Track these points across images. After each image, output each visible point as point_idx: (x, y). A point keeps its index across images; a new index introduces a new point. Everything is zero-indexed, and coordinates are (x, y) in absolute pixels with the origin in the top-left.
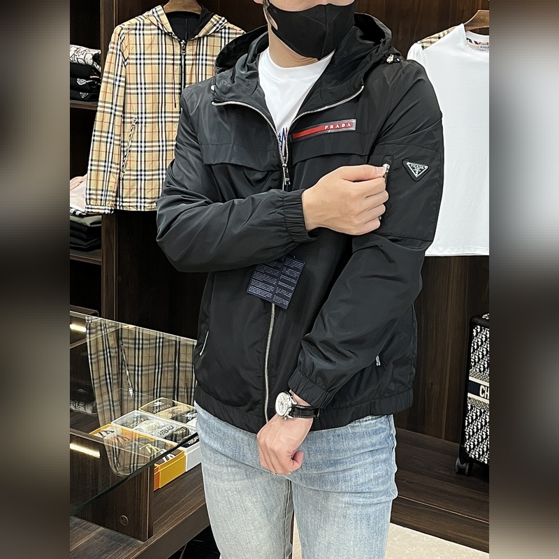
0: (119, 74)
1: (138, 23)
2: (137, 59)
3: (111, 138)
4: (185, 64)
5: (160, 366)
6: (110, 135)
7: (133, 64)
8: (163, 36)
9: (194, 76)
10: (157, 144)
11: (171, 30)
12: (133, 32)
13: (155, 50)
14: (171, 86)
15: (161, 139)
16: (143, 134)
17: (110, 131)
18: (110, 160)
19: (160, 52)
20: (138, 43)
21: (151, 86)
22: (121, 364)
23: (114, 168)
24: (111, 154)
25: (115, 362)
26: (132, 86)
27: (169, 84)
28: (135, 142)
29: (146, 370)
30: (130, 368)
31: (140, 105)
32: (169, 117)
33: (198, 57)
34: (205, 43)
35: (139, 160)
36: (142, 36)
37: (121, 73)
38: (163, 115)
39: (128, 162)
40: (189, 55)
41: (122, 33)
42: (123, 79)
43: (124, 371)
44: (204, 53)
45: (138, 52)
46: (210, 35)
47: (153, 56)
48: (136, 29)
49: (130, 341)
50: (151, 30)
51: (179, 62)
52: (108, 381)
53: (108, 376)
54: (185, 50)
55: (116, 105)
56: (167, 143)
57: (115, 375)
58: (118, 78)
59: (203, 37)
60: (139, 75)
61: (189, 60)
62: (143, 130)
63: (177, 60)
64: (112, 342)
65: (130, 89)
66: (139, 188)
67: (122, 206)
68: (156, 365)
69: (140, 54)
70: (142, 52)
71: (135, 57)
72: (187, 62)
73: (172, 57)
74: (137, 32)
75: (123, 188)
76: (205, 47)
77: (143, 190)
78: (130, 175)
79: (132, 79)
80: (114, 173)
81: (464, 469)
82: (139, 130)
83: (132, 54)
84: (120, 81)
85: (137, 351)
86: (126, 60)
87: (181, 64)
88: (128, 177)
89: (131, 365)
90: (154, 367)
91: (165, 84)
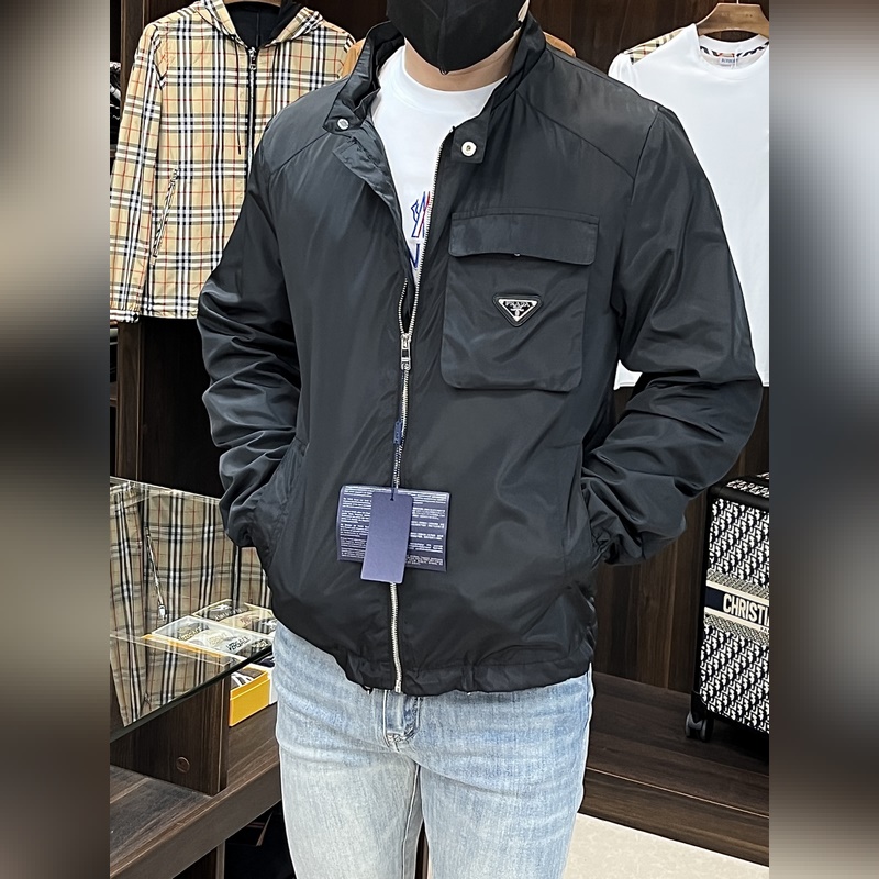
0: (151, 99)
1: (182, 19)
2: (179, 77)
3: (137, 202)
4: (255, 86)
5: (210, 571)
6: (134, 197)
7: (173, 84)
8: (221, 41)
9: (269, 104)
10: (209, 211)
11: (233, 32)
12: (174, 33)
13: (208, 62)
14: (232, 120)
15: (215, 205)
16: (188, 195)
17: (136, 190)
18: (135, 236)
19: (217, 66)
20: (181, 51)
21: (201, 119)
22: (147, 568)
23: (141, 249)
24: (136, 228)
25: (137, 563)
26: (171, 120)
27: (229, 116)
28: (174, 208)
29: (186, 577)
30: (160, 573)
31: (183, 149)
32: (228, 169)
33: (275, 74)
34: (287, 53)
35: (181, 237)
36: (187, 40)
37: (154, 97)
38: (219, 165)
39: (164, 240)
40: (262, 71)
41: (156, 35)
42: (157, 108)
43: (151, 579)
44: (286, 67)
45: (182, 66)
46: (295, 40)
47: (205, 73)
48: (178, 30)
49: (162, 529)
50: (202, 30)
51: (245, 82)
52: (126, 594)
53: (125, 587)
54: (255, 62)
55: (146, 150)
56: (226, 210)
57: (136, 584)
58: (149, 106)
59: (285, 43)
60: (182, 102)
61: (262, 78)
62: (188, 190)
63: (243, 78)
64: (133, 530)
65: (168, 124)
66: (180, 281)
67: (153, 310)
68: (202, 569)
69: (185, 69)
70: (188, 65)
71: (175, 73)
72: (258, 82)
73: (235, 74)
74: (181, 34)
75: (153, 282)
76: (287, 58)
77: (186, 286)
78: (166, 261)
79: (172, 108)
80: (140, 257)
81: (700, 731)
82: (182, 190)
83: (172, 68)
84: (152, 111)
85: (173, 545)
86: (162, 78)
87: (248, 86)
88: (163, 264)
89: (163, 569)
90: (199, 572)
91: (223, 116)
